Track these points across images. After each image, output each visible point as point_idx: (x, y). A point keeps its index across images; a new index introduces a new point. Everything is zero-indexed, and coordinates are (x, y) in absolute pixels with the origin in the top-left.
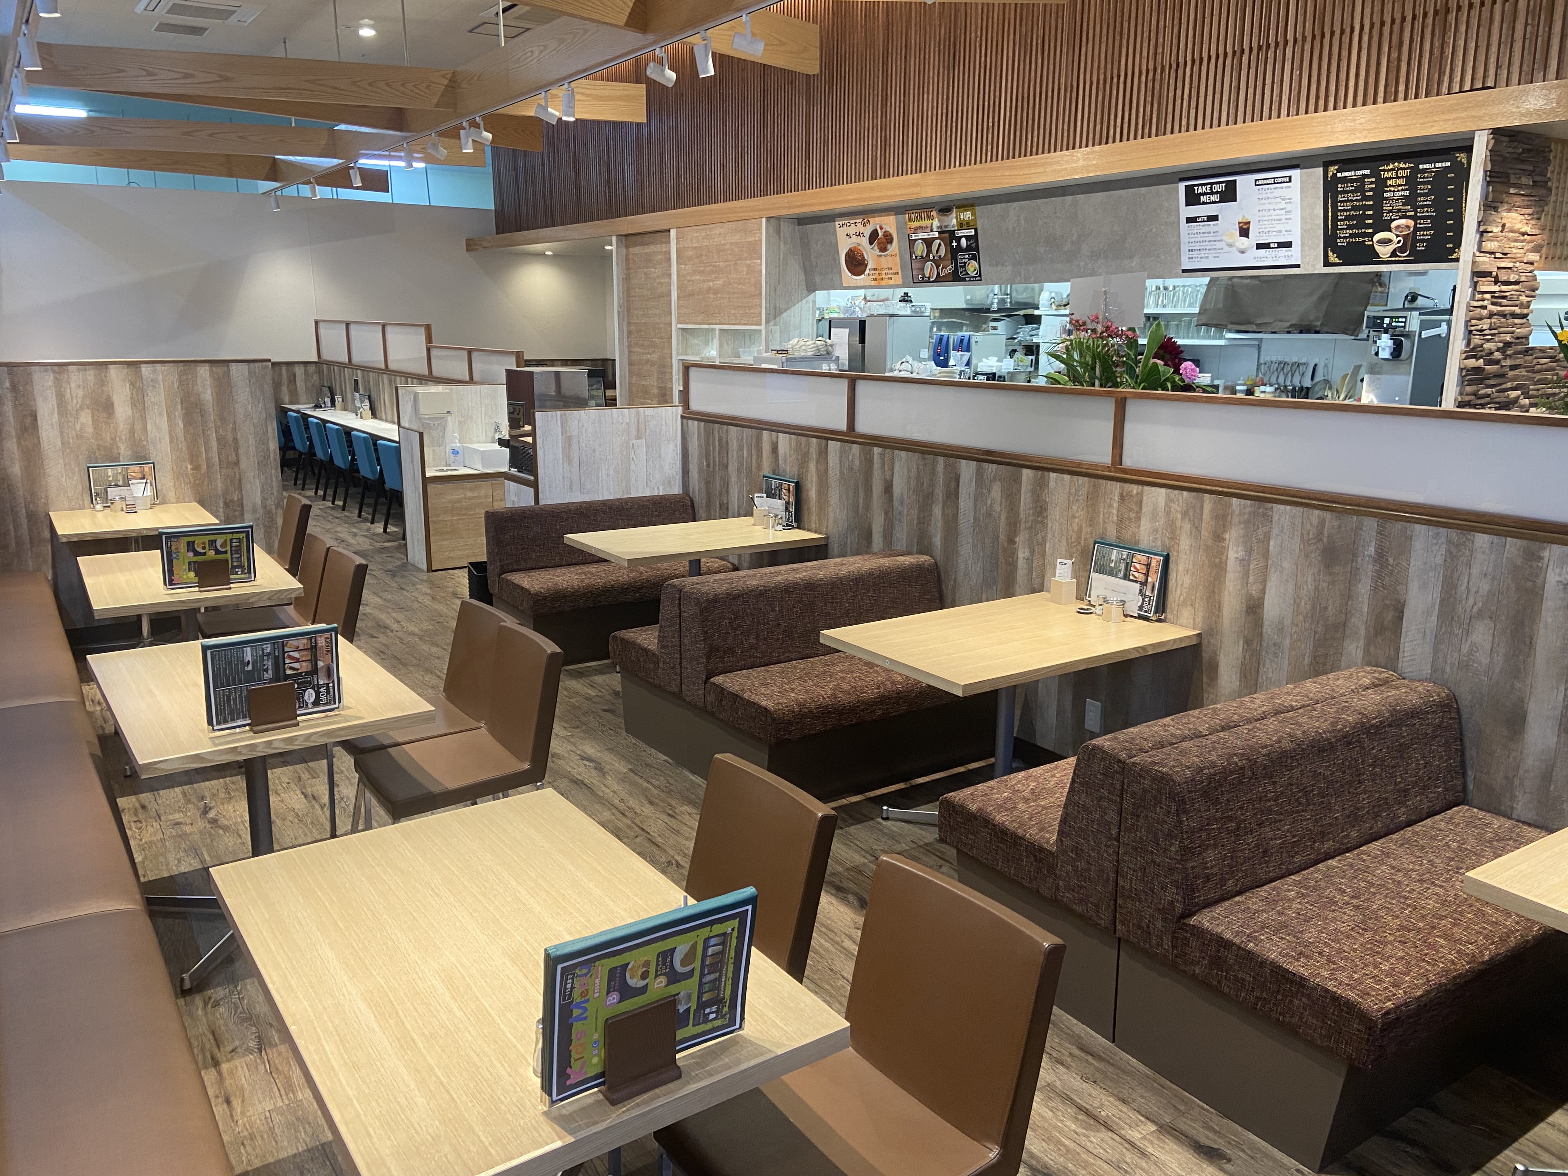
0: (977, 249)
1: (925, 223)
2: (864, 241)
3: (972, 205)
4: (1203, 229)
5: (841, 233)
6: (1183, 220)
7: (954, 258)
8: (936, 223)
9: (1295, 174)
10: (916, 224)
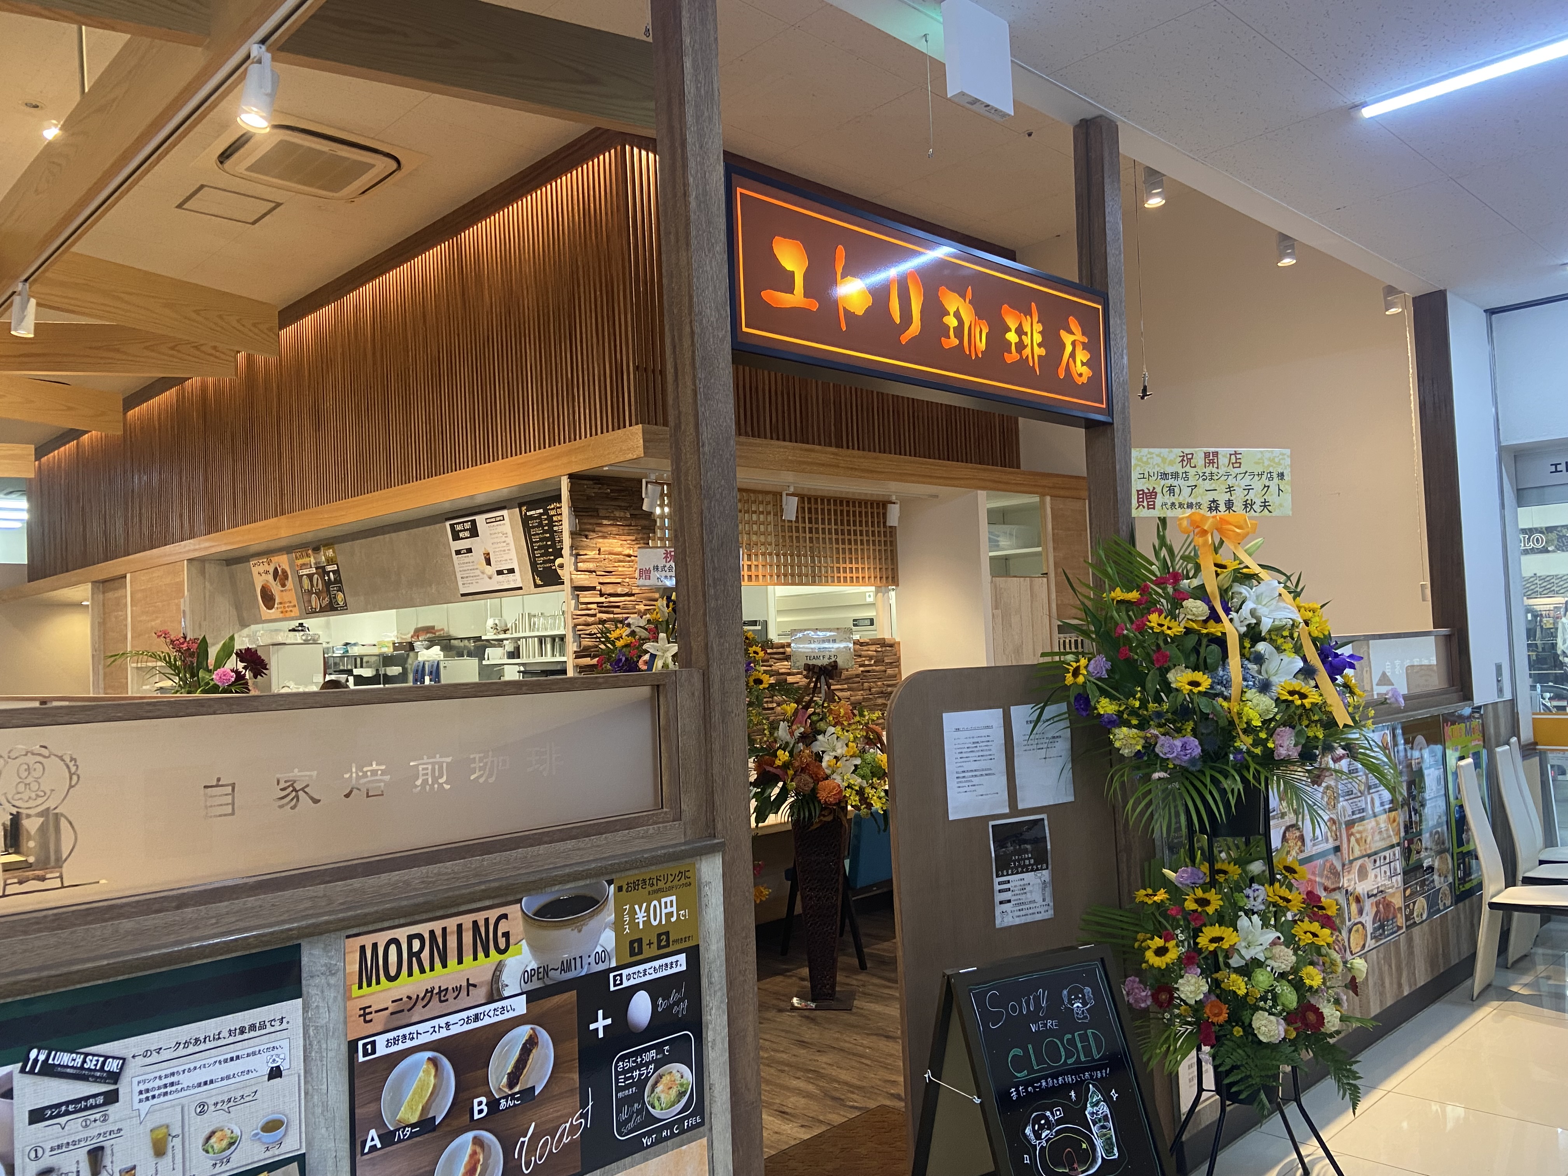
0: (340, 582)
1: (306, 560)
2: (270, 577)
3: (332, 544)
4: (467, 560)
5: (255, 570)
6: (454, 553)
7: (328, 591)
8: (313, 561)
9: (505, 513)
10: (300, 562)
